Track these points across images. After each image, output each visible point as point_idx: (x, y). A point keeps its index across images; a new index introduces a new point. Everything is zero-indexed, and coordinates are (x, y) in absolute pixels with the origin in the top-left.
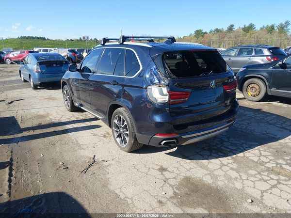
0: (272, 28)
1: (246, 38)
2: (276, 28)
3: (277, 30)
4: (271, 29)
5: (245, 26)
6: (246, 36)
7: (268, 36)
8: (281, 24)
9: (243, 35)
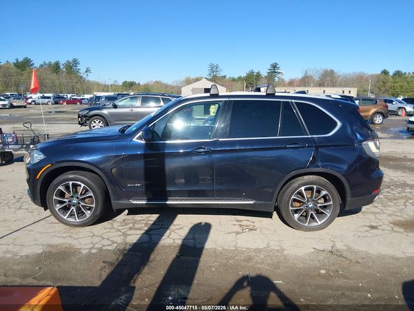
0: (57, 65)
1: (24, 78)
2: (62, 67)
3: (64, 69)
4: (56, 68)
5: (17, 60)
6: (22, 75)
7: (54, 76)
8: (68, 61)
9: (17, 74)
